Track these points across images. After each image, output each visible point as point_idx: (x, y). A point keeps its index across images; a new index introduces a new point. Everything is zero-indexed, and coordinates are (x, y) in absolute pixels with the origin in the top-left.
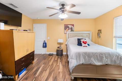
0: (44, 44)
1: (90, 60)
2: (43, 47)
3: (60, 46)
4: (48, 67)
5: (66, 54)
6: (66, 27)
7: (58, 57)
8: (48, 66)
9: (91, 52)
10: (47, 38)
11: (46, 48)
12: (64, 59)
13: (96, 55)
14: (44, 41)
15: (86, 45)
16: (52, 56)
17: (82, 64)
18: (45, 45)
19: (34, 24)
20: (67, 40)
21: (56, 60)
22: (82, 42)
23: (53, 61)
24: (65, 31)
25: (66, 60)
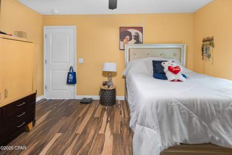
0: (70, 75)
1: (209, 130)
2: (68, 83)
3: (110, 81)
4: (71, 143)
5: (124, 99)
6: (124, 34)
7: (103, 108)
8: (72, 136)
9: (209, 101)
10: (78, 61)
11: (76, 85)
12: (119, 113)
13: (227, 109)
14: (71, 68)
15: (179, 76)
16: (88, 106)
17: (181, 143)
18: (72, 79)
19: (45, 27)
20: (125, 66)
21: (98, 118)
22: (166, 70)
23: (89, 121)
24: (122, 43)
25: (125, 117)
